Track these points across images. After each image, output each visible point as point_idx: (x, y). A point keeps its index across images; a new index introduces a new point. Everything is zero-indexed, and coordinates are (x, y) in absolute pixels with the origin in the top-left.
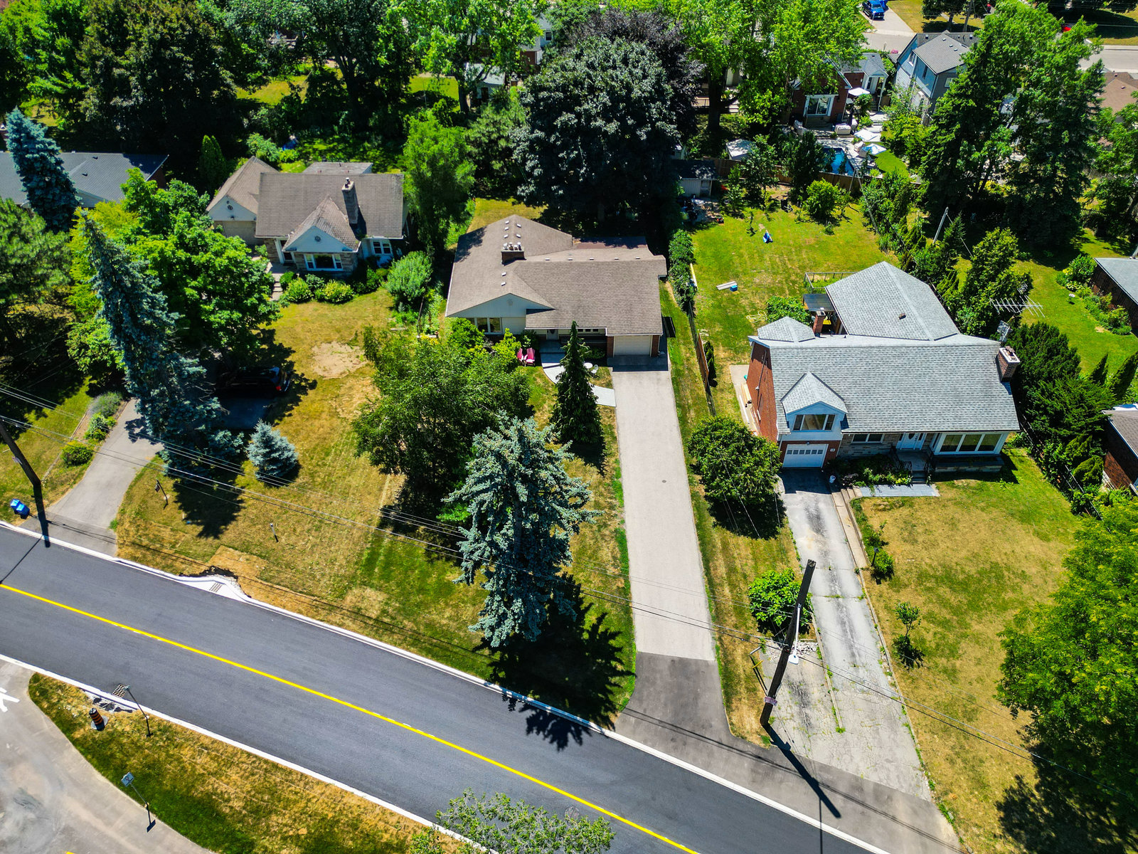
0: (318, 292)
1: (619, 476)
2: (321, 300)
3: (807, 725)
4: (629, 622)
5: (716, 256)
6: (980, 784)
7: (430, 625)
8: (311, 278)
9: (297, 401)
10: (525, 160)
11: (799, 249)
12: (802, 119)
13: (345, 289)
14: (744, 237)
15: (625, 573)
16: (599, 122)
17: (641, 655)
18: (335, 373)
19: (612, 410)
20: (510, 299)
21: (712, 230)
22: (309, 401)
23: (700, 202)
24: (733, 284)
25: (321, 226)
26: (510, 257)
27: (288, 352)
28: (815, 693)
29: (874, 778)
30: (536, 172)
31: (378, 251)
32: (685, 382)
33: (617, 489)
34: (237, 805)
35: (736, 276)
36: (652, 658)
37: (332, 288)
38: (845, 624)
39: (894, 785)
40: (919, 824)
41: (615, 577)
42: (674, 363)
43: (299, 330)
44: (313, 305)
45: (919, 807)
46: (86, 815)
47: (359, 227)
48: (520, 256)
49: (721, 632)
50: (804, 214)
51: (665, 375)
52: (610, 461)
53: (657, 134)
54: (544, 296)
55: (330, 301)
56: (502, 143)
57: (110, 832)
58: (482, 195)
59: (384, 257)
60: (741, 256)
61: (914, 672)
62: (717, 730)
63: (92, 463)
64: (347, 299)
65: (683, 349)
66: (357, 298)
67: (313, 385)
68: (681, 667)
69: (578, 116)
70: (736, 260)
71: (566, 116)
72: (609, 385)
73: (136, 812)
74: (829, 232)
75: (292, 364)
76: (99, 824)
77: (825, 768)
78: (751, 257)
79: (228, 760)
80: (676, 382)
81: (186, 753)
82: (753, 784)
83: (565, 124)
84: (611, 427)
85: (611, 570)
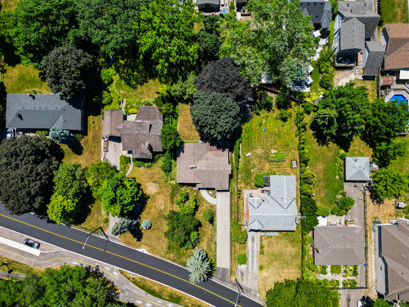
0: (143, 165)
1: (216, 227)
4: (216, 261)
5: (248, 138)
9: (146, 203)
11: (272, 135)
13: (150, 164)
14: (258, 126)
17: (217, 268)
18: (153, 193)
21: (250, 122)
23: (248, 106)
28: (245, 274)
29: (250, 287)
33: (215, 230)
35: (252, 150)
36: (219, 268)
37: (147, 164)
38: (253, 262)
39: (253, 288)
40: (255, 294)
41: (214, 252)
42: (231, 189)
44: (143, 168)
45: (256, 291)
46: (137, 292)
47: (151, 149)
49: (231, 263)
51: (229, 194)
52: (215, 222)
55: (146, 167)
57: (141, 295)
60: (255, 138)
62: (228, 280)
63: (109, 221)
66: (153, 165)
67: (149, 197)
70: (253, 140)
72: (215, 197)
74: (283, 126)
75: (142, 189)
78: (258, 139)
80: (231, 196)
84: (215, 212)
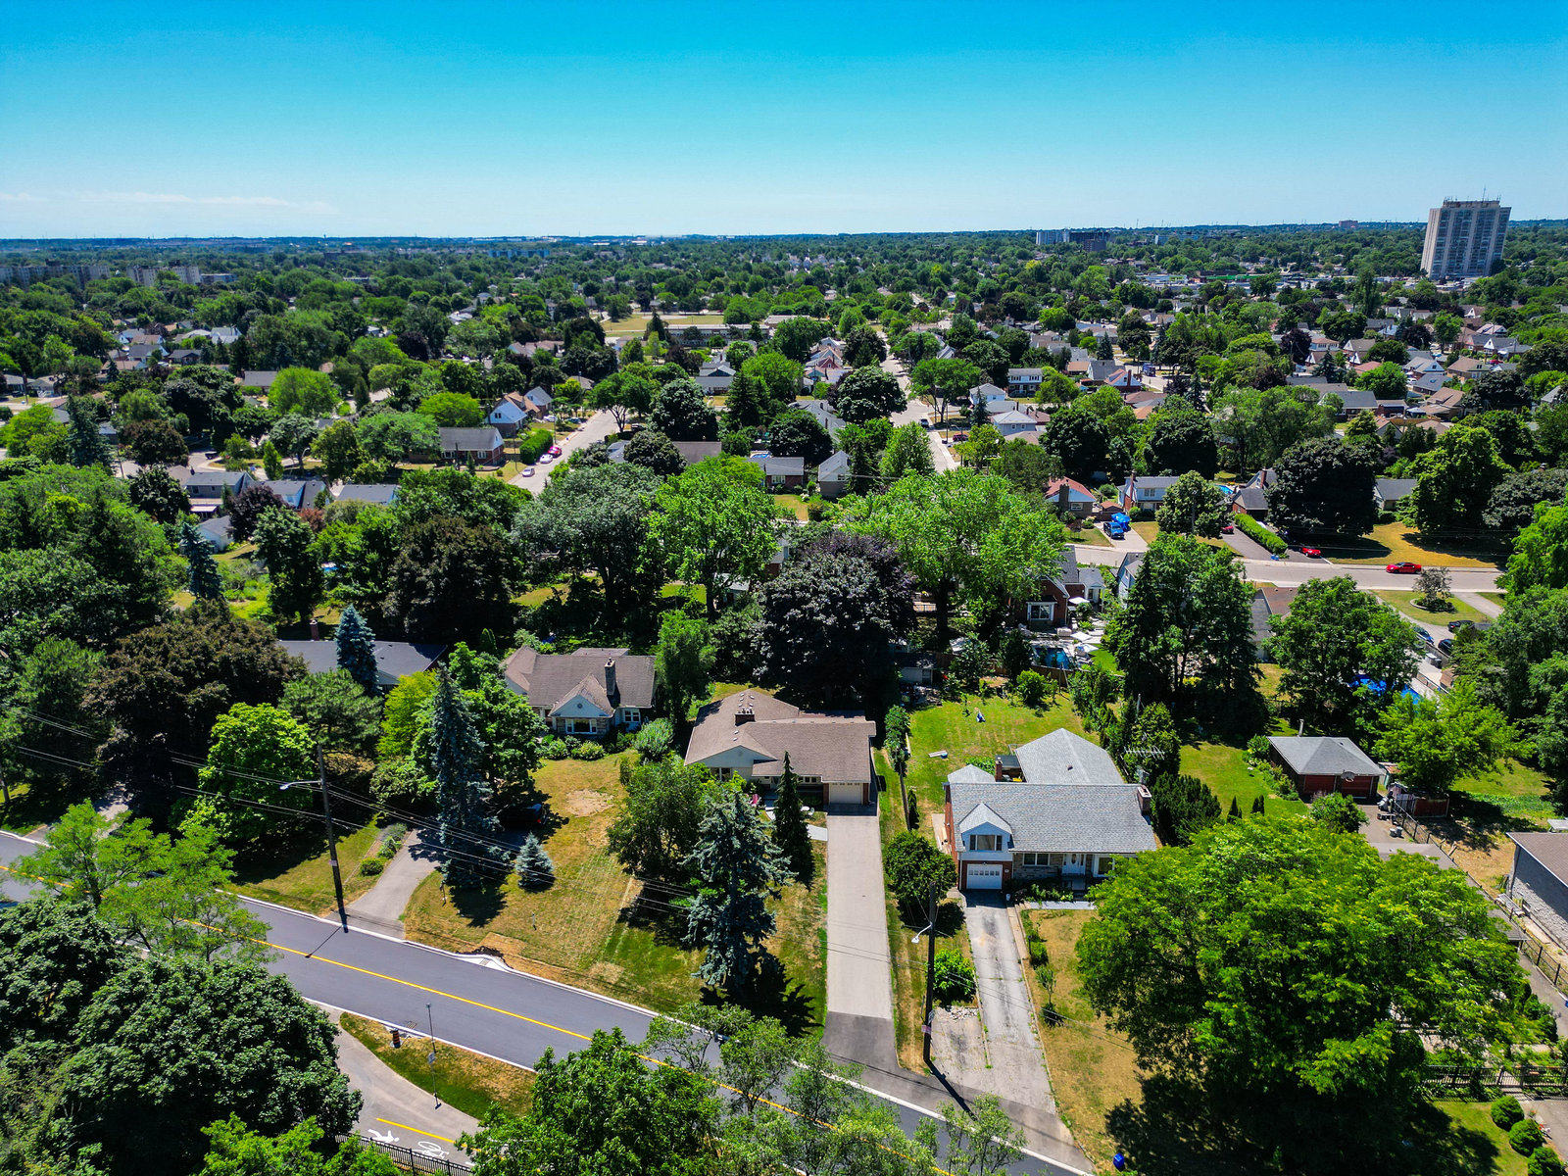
0: (574, 751)
1: (825, 891)
2: (577, 757)
3: (962, 1062)
4: (823, 991)
5: (931, 731)
6: (1098, 1104)
7: (659, 989)
8: (570, 739)
9: (552, 833)
10: (760, 646)
11: (1009, 728)
12: (1025, 622)
13: (598, 748)
14: (960, 717)
15: (823, 959)
16: (821, 617)
17: (831, 1014)
18: (586, 812)
19: (824, 844)
20: (740, 751)
21: (931, 711)
22: (562, 833)
23: (921, 688)
24: (944, 753)
25: (583, 695)
26: (742, 719)
27: (546, 797)
28: (972, 1043)
29: (1011, 1098)
30: (769, 656)
31: (628, 719)
32: (891, 824)
33: (822, 900)
34: (505, 1095)
35: (948, 747)
36: (840, 1016)
37: (587, 747)
38: (1004, 999)
40: (1043, 1128)
41: (815, 961)
42: (882, 810)
43: (556, 780)
44: (569, 762)
45: (1044, 1117)
46: (389, 1098)
47: (614, 698)
48: (751, 718)
49: (899, 999)
50: (1016, 699)
51: (874, 820)
52: (817, 882)
53: (871, 628)
54: (770, 750)
55: (584, 758)
56: (743, 635)
57: (408, 1108)
58: (722, 680)
59: (633, 724)
60: (954, 732)
61: (1056, 1030)
62: (888, 1063)
63: (382, 874)
64: (598, 757)
65: (892, 800)
66: (607, 756)
67: (566, 821)
68: (863, 1022)
69: (804, 612)
70: (950, 735)
71: (793, 612)
72: (823, 825)
73: (427, 1098)
74: (1039, 715)
75: (548, 806)
76: (400, 1104)
77: (971, 1090)
78: (964, 733)
79: (499, 1069)
80: (883, 824)
81: (465, 1064)
82: (914, 1099)
83: (793, 617)
84: (822, 856)
85: (812, 956)
